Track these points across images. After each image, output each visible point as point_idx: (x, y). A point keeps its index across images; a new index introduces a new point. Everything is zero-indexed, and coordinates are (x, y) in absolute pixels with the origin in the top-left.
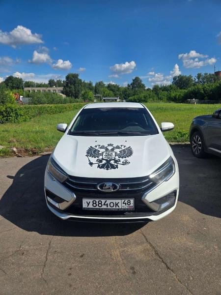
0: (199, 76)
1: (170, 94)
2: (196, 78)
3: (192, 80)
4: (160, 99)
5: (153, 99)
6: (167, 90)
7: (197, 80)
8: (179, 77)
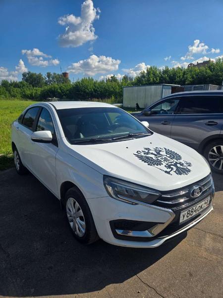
0: (49, 75)
1: (24, 92)
2: (46, 76)
3: (43, 79)
4: (14, 96)
5: (6, 97)
6: (19, 87)
7: (47, 79)
8: (28, 74)
